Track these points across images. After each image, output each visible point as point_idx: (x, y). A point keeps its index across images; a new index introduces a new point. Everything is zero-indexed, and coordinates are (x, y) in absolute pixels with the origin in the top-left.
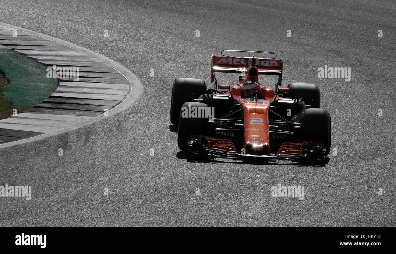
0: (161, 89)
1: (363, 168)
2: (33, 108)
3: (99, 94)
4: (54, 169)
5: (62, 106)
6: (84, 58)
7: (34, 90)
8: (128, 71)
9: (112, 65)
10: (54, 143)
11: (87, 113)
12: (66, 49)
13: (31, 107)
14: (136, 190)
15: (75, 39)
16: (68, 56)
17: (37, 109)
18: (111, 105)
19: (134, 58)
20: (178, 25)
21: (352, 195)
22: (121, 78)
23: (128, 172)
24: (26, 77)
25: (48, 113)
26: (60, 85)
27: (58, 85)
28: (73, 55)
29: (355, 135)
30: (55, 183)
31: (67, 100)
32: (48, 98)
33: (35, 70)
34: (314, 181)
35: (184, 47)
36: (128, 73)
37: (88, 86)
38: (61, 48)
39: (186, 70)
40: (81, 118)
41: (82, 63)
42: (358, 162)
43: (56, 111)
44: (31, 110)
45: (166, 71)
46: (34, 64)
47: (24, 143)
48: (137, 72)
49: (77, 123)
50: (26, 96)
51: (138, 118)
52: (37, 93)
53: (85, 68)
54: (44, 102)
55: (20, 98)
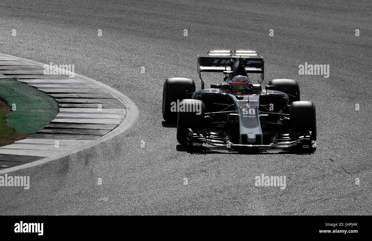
0: (156, 112)
1: (349, 181)
2: (35, 133)
3: (98, 118)
4: (56, 191)
5: (63, 131)
6: (82, 85)
7: (35, 116)
8: (125, 96)
9: (108, 91)
10: (56, 166)
11: (86, 137)
12: (65, 77)
13: (34, 133)
14: (135, 208)
16: (67, 84)
17: (39, 134)
18: (109, 128)
19: (129, 84)
20: (170, 51)
21: (339, 207)
22: (118, 103)
23: (127, 192)
24: (27, 104)
25: (49, 138)
26: (60, 111)
27: (58, 112)
28: (72, 82)
29: (340, 150)
30: (58, 204)
31: (67, 125)
32: (49, 124)
33: (37, 98)
34: (303, 195)
36: (124, 98)
37: (86, 112)
40: (80, 142)
41: (81, 90)
42: (344, 176)
43: (57, 136)
44: (33, 136)
45: (160, 95)
46: (35, 92)
47: (27, 167)
48: (132, 97)
49: (77, 147)
50: (28, 123)
51: (135, 140)
52: (38, 120)
53: (83, 94)
54: (46, 128)
55: (23, 125)
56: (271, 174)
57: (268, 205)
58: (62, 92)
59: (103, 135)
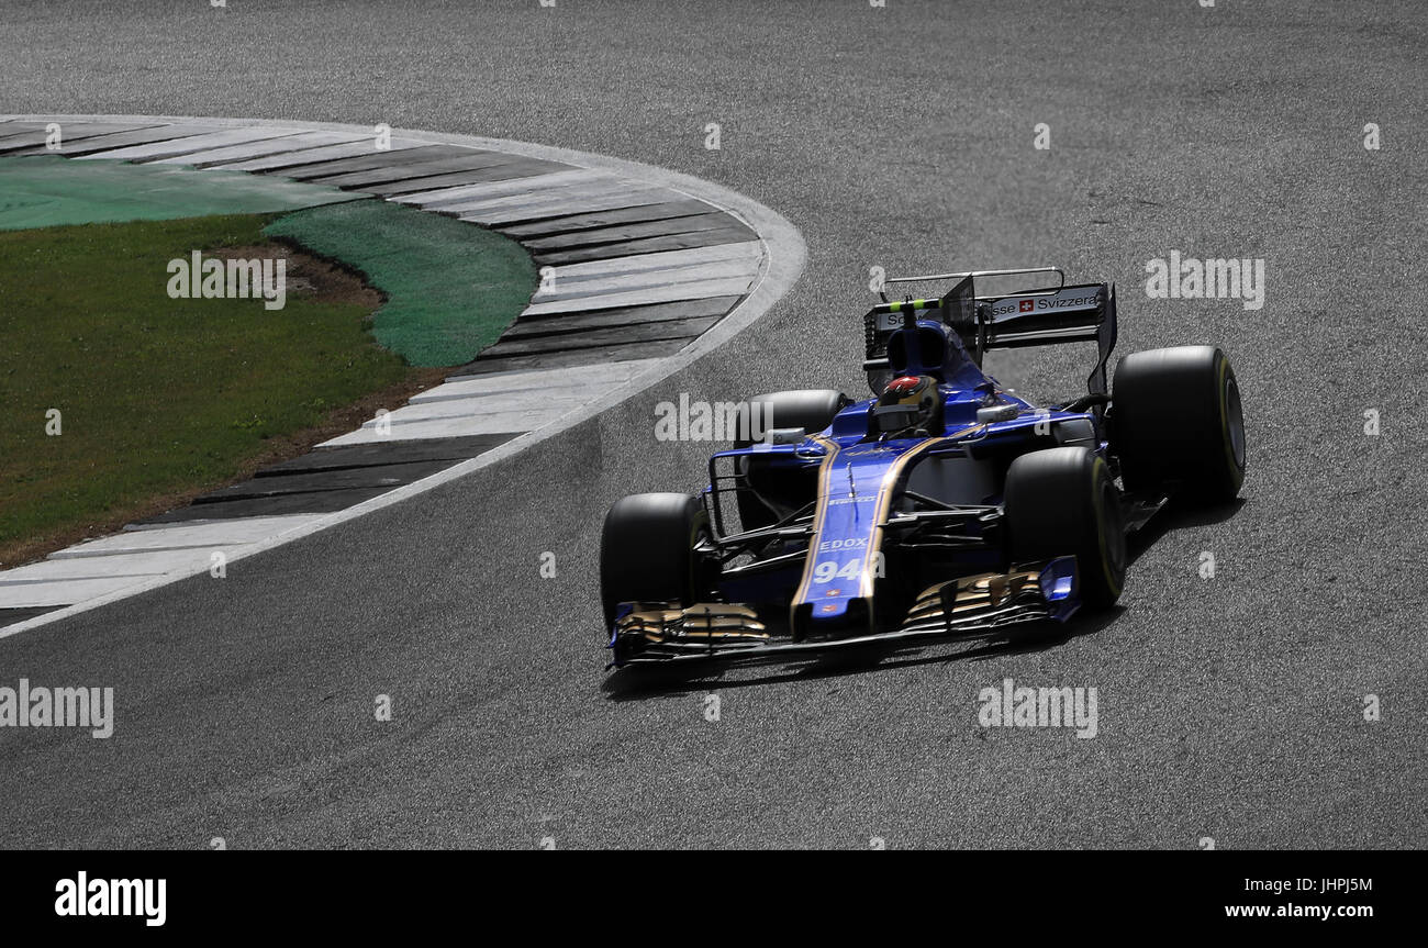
0: (862, 237)
2: (472, 362)
3: (673, 284)
4: (572, 535)
5: (564, 343)
6: (604, 186)
7: (465, 307)
8: (749, 201)
9: (693, 191)
11: (642, 349)
12: (543, 169)
13: (468, 361)
15: (566, 133)
16: (551, 188)
17: (486, 363)
18: (714, 311)
19: (757, 158)
22: (730, 225)
25: (523, 367)
27: (539, 281)
28: (567, 182)
30: (585, 576)
31: (576, 320)
32: (516, 324)
33: (461, 248)
35: (908, 98)
36: (749, 206)
37: (630, 268)
38: (527, 166)
39: (927, 166)
40: (627, 367)
41: (600, 202)
43: (548, 360)
44: (468, 371)
45: (865, 179)
46: (453, 232)
47: (464, 473)
48: (775, 198)
49: (621, 385)
50: (444, 331)
51: (805, 337)
52: (476, 317)
53: (612, 214)
54: (505, 340)
55: (428, 340)
56: (1272, 378)
57: (1279, 479)
58: (540, 216)
59: (699, 335)
